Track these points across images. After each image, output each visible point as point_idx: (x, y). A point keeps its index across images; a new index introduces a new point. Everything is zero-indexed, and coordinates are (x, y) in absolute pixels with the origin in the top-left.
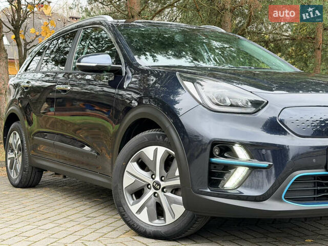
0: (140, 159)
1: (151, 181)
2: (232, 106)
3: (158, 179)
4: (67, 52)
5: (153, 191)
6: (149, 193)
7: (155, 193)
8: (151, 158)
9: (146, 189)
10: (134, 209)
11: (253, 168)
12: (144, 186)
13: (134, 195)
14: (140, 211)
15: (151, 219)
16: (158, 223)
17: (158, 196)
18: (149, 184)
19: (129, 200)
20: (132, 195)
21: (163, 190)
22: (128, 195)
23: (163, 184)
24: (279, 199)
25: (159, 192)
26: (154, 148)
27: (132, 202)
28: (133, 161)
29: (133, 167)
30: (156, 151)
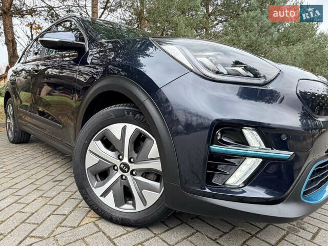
0: (105, 136)
1: (118, 163)
3: (126, 160)
5: (120, 173)
6: (116, 176)
8: (119, 137)
10: (98, 192)
12: (110, 167)
14: (105, 194)
15: (118, 204)
17: (126, 179)
18: (115, 166)
20: (96, 176)
21: (132, 173)
22: (91, 175)
23: (133, 166)
25: (128, 175)
28: (97, 140)
29: (97, 146)
30: (124, 129)
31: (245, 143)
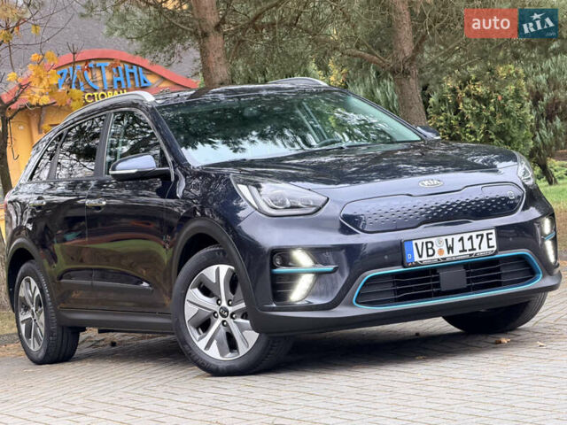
0: (201, 283)
1: (216, 308)
2: (292, 207)
3: (224, 304)
4: (97, 136)
5: (220, 319)
6: (217, 323)
7: (223, 322)
8: (214, 281)
9: (213, 318)
10: (201, 344)
11: (318, 275)
12: (210, 315)
13: (200, 330)
14: (208, 346)
15: (222, 354)
16: (230, 356)
17: (227, 325)
18: (216, 312)
19: (194, 334)
20: (197, 329)
21: (232, 317)
22: (192, 329)
23: (231, 309)
24: (350, 304)
25: (228, 319)
26: (215, 267)
27: (198, 336)
28: (193, 287)
29: (194, 294)
30: (218, 271)
31: (296, 265)
